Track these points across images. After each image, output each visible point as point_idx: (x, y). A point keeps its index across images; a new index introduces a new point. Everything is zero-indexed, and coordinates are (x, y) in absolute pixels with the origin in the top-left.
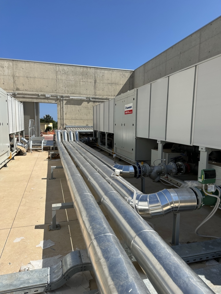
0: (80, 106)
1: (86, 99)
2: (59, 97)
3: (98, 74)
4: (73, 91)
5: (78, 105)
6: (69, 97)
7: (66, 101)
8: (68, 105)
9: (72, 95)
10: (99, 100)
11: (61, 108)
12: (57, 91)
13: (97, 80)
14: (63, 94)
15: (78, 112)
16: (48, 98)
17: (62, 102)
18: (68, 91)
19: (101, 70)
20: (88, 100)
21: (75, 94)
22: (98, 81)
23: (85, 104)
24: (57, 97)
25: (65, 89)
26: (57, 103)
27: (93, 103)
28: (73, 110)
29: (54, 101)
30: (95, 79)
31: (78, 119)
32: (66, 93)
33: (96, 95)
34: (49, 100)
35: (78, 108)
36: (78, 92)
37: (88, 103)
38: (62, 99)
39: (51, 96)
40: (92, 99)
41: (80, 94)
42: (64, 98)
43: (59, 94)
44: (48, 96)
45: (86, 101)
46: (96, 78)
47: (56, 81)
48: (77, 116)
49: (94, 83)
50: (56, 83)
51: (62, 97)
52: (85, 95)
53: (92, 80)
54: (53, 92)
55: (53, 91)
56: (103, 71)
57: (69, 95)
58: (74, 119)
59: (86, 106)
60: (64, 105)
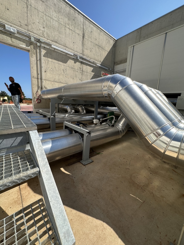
0: (65, 64)
1: (73, 56)
2: (33, 39)
3: (87, 26)
4: (56, 38)
5: (63, 62)
6: (50, 45)
7: (45, 51)
8: (49, 59)
9: (55, 43)
10: (87, 62)
11: (37, 60)
12: (30, 27)
13: (85, 35)
14: (41, 38)
15: (62, 72)
16: (10, 34)
17: (38, 51)
18: (48, 36)
19: (90, 23)
20: (75, 58)
21: (59, 44)
22: (86, 37)
23: (71, 62)
24: (30, 38)
25: (43, 29)
26: (29, 51)
27: (80, 64)
28: (55, 67)
29: (25, 44)
30: (83, 33)
31: (63, 82)
32: (45, 37)
33: (84, 55)
34: (14, 40)
35: (63, 66)
36: (62, 43)
37: (75, 63)
38: (38, 44)
39: (18, 32)
40: (80, 58)
41: (65, 46)
42: (42, 45)
43: (32, 34)
44: (12, 30)
45: (73, 59)
46: (85, 31)
47: (25, 6)
48: (61, 77)
49: (82, 37)
50: (27, 10)
51: (39, 41)
52: (71, 49)
53: (81, 32)
54: (21, 26)
55: (22, 24)
56: (92, 26)
57: (51, 42)
58: (57, 81)
59: (72, 66)
60: (42, 57)
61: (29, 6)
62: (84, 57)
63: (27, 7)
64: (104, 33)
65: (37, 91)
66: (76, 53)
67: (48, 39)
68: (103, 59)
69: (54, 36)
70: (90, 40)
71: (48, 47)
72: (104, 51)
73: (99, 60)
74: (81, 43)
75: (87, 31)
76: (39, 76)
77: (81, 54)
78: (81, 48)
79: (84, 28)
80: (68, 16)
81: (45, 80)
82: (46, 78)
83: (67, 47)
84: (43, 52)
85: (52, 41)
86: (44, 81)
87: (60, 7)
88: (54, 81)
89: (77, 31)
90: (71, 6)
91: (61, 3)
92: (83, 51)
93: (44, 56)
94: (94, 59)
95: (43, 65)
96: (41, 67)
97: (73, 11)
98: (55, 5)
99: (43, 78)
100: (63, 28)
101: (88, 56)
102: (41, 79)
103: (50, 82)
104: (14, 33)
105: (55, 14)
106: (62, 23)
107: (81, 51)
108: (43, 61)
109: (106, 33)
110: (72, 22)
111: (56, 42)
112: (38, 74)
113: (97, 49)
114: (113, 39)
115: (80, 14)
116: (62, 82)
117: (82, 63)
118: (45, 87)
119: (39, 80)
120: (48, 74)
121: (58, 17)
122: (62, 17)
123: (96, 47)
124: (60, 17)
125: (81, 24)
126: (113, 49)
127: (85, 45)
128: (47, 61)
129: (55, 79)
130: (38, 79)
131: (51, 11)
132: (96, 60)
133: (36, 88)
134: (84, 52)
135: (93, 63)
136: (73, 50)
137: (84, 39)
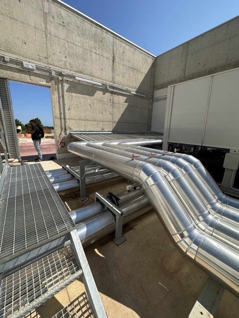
0: (92, 98)
1: (102, 86)
2: (53, 74)
3: (118, 47)
4: (81, 67)
5: (89, 96)
6: (74, 77)
7: (68, 85)
8: (73, 94)
9: (79, 74)
10: (118, 92)
11: (59, 97)
12: (50, 59)
13: (116, 57)
14: (63, 70)
15: (89, 107)
16: (28, 72)
17: (60, 86)
18: (71, 66)
19: (122, 41)
20: (104, 88)
21: (84, 74)
22: (117, 60)
23: (99, 94)
24: (51, 73)
25: (65, 59)
26: (50, 87)
27: (110, 94)
28: (80, 103)
29: (45, 80)
30: (113, 55)
31: (90, 119)
32: (67, 69)
33: (114, 83)
34: (32, 77)
35: (89, 100)
36: (88, 72)
37: (104, 94)
38: (60, 78)
39: (37, 68)
40: (110, 88)
41: (91, 76)
42: (65, 78)
43: (53, 67)
44: (31, 67)
45: (101, 90)
46: (115, 53)
47: (44, 35)
48: (88, 113)
49: (111, 61)
50: (46, 40)
51: (60, 74)
52: (98, 78)
53: (110, 55)
54: (40, 60)
55: (41, 58)
56: (124, 45)
57: (75, 74)
58: (83, 119)
59: (101, 99)
60: (65, 93)
61: (48, 35)
62: (115, 85)
63: (46, 36)
64: (140, 50)
65: (61, 134)
66: (105, 82)
67: (71, 70)
68: (139, 85)
69: (78, 65)
70: (122, 62)
71: (71, 80)
72: (140, 74)
73: (134, 86)
74: (111, 68)
75: (118, 52)
76: (62, 115)
77: (112, 82)
78: (111, 75)
79: (114, 49)
80: (95, 38)
81: (69, 119)
82: (70, 117)
83: (93, 76)
84: (66, 86)
85: (76, 72)
86: (68, 121)
87: (84, 29)
88: (80, 119)
89: (106, 55)
90: (97, 25)
91: (86, 23)
92: (113, 78)
93: (67, 91)
94: (127, 86)
95: (66, 102)
96: (64, 105)
97: (100, 31)
98: (78, 27)
99: (67, 117)
100: (88, 54)
101: (119, 84)
102: (65, 119)
103: (74, 121)
104: (33, 70)
105: (78, 39)
106: (87, 48)
107: (112, 78)
108: (66, 97)
109: (142, 51)
110: (99, 44)
111: (81, 72)
112: (61, 113)
113: (131, 73)
114: (152, 57)
115: (109, 33)
116: (88, 119)
117: (112, 93)
118: (69, 128)
119: (63, 120)
120: (72, 112)
121: (83, 41)
122: (87, 40)
123: (130, 70)
124: (84, 41)
125: (111, 45)
126: (152, 69)
127: (115, 71)
128: (70, 97)
129: (80, 117)
130: (61, 119)
131: (74, 35)
132: (130, 87)
133: (60, 130)
134: (115, 80)
135: (127, 91)
136: (101, 79)
137: (115, 63)
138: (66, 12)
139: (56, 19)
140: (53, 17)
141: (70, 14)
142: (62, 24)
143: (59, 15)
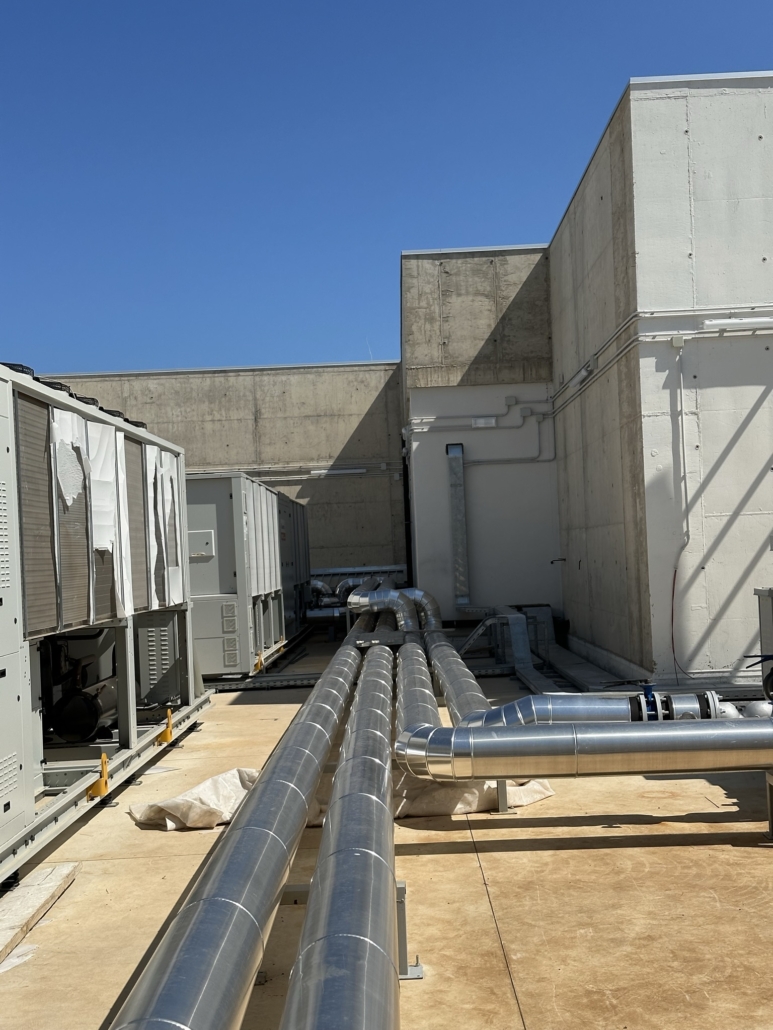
62: (265, 467)
64: (336, 369)
66: (236, 468)
68: (342, 447)
72: (341, 420)
73: (324, 455)
74: (250, 436)
75: (267, 399)
77: (254, 462)
78: (251, 449)
79: (258, 396)
80: (210, 396)
87: (188, 390)
91: (191, 381)
92: (258, 453)
94: (302, 459)
97: (222, 379)
98: (177, 393)
100: (197, 428)
101: (276, 461)
105: (177, 411)
106: (195, 419)
107: (253, 455)
110: (220, 402)
113: (311, 428)
121: (186, 411)
122: (194, 407)
124: (189, 410)
125: (248, 393)
131: (169, 409)
132: (312, 459)
134: (263, 455)
135: (300, 472)
136: (226, 464)
137: (261, 422)
138: (155, 381)
139: (140, 398)
140: (136, 398)
141: (164, 380)
142: (149, 401)
143: (146, 391)
